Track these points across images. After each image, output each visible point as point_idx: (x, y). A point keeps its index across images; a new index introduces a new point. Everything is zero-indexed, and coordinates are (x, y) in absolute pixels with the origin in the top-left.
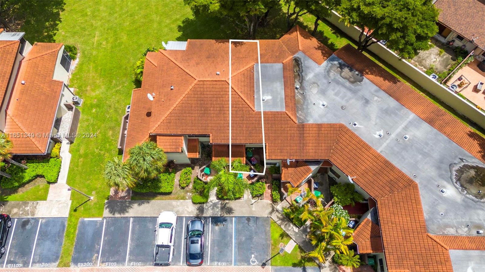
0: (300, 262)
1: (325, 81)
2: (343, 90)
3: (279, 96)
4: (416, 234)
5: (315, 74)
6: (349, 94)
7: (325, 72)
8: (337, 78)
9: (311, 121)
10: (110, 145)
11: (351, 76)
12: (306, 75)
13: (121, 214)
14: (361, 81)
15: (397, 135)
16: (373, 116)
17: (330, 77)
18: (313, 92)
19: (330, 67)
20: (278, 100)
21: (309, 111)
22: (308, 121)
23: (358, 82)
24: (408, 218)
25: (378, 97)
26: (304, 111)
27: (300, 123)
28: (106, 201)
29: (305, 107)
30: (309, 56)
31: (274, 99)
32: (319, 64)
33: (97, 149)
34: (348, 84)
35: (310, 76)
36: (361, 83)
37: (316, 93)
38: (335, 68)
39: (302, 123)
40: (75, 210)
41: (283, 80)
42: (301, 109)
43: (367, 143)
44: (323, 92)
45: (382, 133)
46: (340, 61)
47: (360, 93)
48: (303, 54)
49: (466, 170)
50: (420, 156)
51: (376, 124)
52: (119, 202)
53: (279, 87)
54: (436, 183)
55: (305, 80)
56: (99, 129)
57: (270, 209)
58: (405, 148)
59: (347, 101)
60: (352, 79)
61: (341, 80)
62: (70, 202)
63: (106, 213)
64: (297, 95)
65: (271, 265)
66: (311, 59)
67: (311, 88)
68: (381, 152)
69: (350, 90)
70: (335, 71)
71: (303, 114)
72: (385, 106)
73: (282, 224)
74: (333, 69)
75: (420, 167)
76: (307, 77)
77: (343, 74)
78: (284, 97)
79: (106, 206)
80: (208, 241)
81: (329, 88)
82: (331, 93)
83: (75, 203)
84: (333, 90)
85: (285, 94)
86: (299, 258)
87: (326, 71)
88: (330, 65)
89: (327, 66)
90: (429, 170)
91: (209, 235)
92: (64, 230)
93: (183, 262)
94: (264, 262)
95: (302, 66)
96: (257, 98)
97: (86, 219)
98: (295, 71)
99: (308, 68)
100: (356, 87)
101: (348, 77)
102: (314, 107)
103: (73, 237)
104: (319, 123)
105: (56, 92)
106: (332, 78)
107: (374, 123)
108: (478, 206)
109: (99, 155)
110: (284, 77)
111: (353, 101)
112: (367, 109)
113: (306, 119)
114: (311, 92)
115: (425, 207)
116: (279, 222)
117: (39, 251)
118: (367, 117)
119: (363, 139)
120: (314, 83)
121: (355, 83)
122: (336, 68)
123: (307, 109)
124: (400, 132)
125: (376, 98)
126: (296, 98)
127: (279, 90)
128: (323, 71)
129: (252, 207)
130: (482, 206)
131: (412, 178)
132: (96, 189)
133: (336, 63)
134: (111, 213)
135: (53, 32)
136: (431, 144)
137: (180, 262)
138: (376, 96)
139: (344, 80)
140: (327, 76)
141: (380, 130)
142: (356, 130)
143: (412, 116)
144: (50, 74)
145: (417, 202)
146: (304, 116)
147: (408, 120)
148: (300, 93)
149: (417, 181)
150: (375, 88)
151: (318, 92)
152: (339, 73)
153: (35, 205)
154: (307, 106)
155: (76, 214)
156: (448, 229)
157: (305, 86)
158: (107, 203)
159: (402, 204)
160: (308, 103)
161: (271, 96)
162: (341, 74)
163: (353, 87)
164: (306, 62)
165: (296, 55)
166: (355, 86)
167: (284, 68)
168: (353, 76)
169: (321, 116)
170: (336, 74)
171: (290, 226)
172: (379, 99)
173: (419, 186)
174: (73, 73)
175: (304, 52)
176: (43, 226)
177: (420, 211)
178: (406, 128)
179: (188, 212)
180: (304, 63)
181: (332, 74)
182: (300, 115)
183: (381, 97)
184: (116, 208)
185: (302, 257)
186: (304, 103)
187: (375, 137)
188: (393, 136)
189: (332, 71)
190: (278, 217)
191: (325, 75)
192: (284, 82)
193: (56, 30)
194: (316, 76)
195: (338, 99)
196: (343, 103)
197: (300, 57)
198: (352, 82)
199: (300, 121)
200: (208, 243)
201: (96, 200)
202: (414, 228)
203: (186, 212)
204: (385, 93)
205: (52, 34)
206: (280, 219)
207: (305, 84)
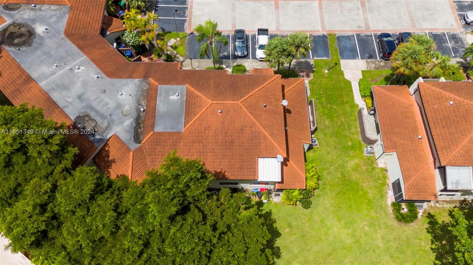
0: (166, 34)
1: (114, 117)
2: (99, 108)
3: (162, 98)
4: (79, 8)
5: (122, 125)
6: (94, 104)
7: (112, 126)
8: (101, 121)
9: (137, 81)
10: (325, 112)
11: (86, 122)
12: (131, 124)
13: (301, 61)
14: (78, 117)
15: (64, 68)
16: (79, 84)
17: (108, 121)
18: (128, 106)
19: (105, 132)
20: (164, 95)
21: (136, 89)
22: (139, 81)
23: (81, 115)
24: (80, 17)
25: (67, 101)
26: (141, 90)
27: (147, 80)
28: (314, 69)
29: (140, 93)
30: (125, 144)
31: (167, 96)
32: (116, 135)
33: (334, 109)
34: (93, 114)
35: (129, 122)
36: (78, 115)
37: (126, 105)
38: (101, 130)
39: (145, 79)
40: (336, 64)
41: (156, 114)
42: (144, 91)
43: (92, 63)
44: (119, 106)
45: (77, 71)
46: (93, 138)
47: (83, 104)
48: (130, 147)
49: (20, 43)
50: (52, 52)
51: (79, 77)
52: (304, 69)
53: (161, 106)
54: (49, 34)
55: (134, 118)
56: (339, 126)
57: (183, 63)
58: (61, 59)
59: (98, 98)
60: (87, 119)
61: (98, 119)
62: (342, 69)
63: (312, 62)
64: (144, 104)
65: (186, 33)
66: (123, 142)
67: (129, 111)
68: (83, 56)
69: (92, 108)
70: (102, 128)
71: (143, 87)
72: (64, 93)
73: (176, 55)
74: (103, 130)
75: (56, 45)
76: (131, 121)
77: (94, 124)
78: (158, 97)
79: (313, 66)
80: (232, 46)
81: (113, 110)
82: (112, 105)
83: (338, 68)
84: (108, 108)
85: (156, 101)
86: (166, 36)
87: (110, 128)
88: (104, 135)
89: (108, 133)
90: (50, 43)
91: (232, 49)
92: (340, 53)
93: (249, 36)
94: (191, 35)
95: (134, 133)
96: (184, 96)
97: (326, 58)
98: (142, 128)
99: (128, 131)
100: (86, 110)
101: (90, 122)
102: (130, 93)
103: (331, 49)
104: (130, 79)
105: (387, 139)
106: (106, 120)
107: (80, 79)
108: (26, 20)
109: (331, 104)
110: (155, 117)
111: (92, 98)
112: (82, 91)
113: (140, 82)
114: (130, 107)
115: (65, 21)
116: (178, 56)
117: (353, 42)
118: (85, 84)
119: (95, 66)
120: (126, 115)
121: (84, 115)
122: (99, 131)
123: (137, 91)
124: (60, 70)
125: (70, 100)
126: (146, 101)
127: (162, 104)
128: (113, 127)
129: (198, 65)
130: (23, 21)
131: (66, 38)
132: (325, 78)
133: (97, 137)
134: (308, 62)
135: (436, 245)
136: (38, 61)
137: (251, 36)
138: (68, 102)
139: (95, 118)
140: (110, 123)
141: (77, 72)
142: (99, 73)
143: (43, 84)
144: (401, 156)
145: (69, 24)
146: (142, 85)
147: (48, 80)
148: (141, 106)
149: (63, 36)
150: (66, 111)
151: (124, 107)
152: (97, 126)
153: (369, 67)
154: (137, 94)
155: (335, 62)
156: (55, 8)
157: (135, 112)
158: (313, 68)
159: (81, 27)
160: (136, 96)
161: (170, 99)
162: (96, 125)
163: (88, 111)
164: (129, 137)
165: (138, 145)
166: (86, 112)
167: (153, 126)
168: (85, 123)
169: (127, 84)
170: (101, 125)
171: (170, 53)
172: (67, 99)
173: (63, 33)
174: (387, 186)
175: (129, 150)
176: (357, 55)
177: (70, 19)
178: (53, 73)
179: (248, 62)
180: (131, 137)
181: (106, 124)
182: (145, 86)
183: (65, 101)
184: (305, 65)
185: (164, 36)
186: (139, 97)
187: (84, 67)
188: (68, 68)
189: (104, 128)
190: (178, 58)
191: (113, 124)
192: (155, 112)
193: (435, 249)
194: (121, 123)
195: (107, 100)
196: (102, 96)
197: (134, 143)
198: (88, 116)
199: (146, 81)
200: (231, 45)
201: (323, 70)
202: (78, 12)
203: (250, 62)
204: (59, 105)
205: (437, 243)
206: (177, 57)
207: (134, 114)
